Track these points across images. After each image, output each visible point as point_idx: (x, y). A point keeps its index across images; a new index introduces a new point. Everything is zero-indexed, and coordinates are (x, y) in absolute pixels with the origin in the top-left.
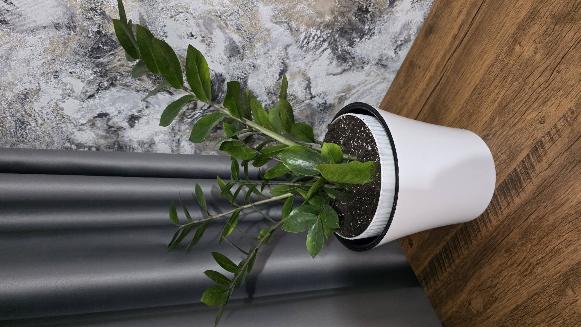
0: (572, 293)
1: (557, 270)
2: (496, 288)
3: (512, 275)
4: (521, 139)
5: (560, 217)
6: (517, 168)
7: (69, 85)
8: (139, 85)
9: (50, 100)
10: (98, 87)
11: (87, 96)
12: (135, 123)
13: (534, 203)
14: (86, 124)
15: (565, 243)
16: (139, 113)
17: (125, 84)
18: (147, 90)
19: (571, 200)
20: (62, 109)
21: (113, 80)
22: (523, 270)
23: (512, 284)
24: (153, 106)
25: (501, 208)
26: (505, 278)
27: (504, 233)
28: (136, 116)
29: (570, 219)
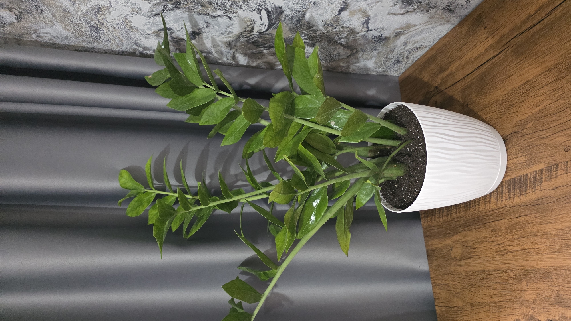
0: (526, 285)
1: (522, 264)
2: (474, 251)
3: (489, 249)
4: (543, 153)
5: (543, 231)
6: (529, 175)
7: (137, 5)
8: (201, 9)
9: (120, 14)
10: (163, 8)
11: (153, 15)
12: (196, 37)
13: (529, 209)
14: (152, 34)
15: (537, 250)
16: (200, 31)
17: (188, 8)
18: (208, 14)
19: (557, 224)
20: (131, 22)
21: (177, 4)
22: (499, 250)
23: (487, 254)
24: (213, 26)
25: (502, 198)
26: (484, 248)
27: (497, 216)
28: (197, 32)
29: (549, 236)
